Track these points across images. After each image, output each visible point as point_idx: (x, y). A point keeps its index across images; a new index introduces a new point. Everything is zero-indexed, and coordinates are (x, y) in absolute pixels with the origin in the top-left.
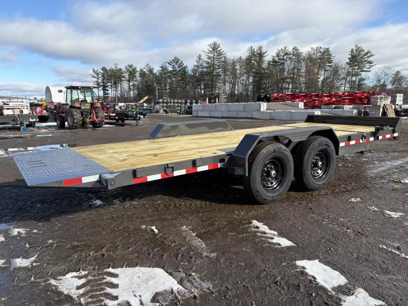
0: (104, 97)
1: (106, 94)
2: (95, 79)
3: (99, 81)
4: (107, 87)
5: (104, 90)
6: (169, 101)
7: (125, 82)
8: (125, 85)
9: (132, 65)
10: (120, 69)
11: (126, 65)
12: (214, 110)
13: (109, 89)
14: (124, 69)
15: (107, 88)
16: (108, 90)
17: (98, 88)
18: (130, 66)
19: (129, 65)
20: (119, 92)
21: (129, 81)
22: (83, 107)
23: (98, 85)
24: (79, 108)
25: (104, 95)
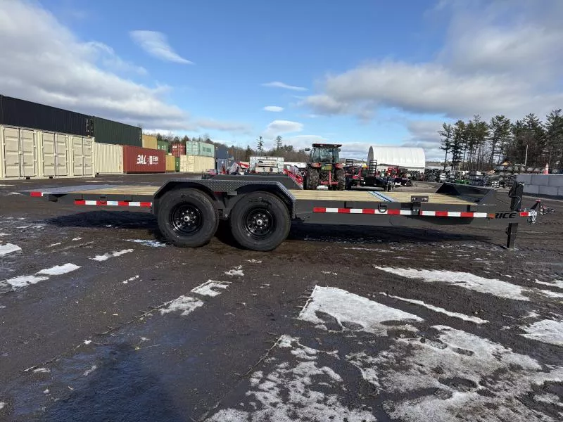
0: (453, 162)
1: (456, 159)
2: (445, 138)
3: (450, 140)
4: (460, 148)
5: (455, 152)
6: (517, 169)
7: (487, 142)
8: (487, 146)
9: (503, 117)
10: (483, 124)
11: (494, 116)
12: (547, 184)
13: (463, 151)
14: (489, 122)
15: (459, 150)
16: (460, 153)
17: (446, 149)
18: (500, 119)
19: (497, 117)
20: (476, 156)
21: (495, 140)
22: (323, 168)
23: (447, 145)
24: (319, 169)
25: (454, 158)
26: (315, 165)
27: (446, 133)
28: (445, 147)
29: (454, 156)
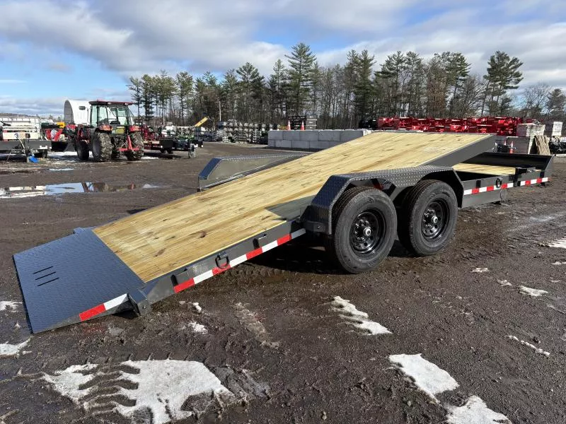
0: (146, 117)
1: (149, 113)
2: (134, 92)
3: (140, 95)
4: (151, 103)
5: (147, 106)
6: (236, 125)
7: (176, 97)
8: (176, 101)
9: (186, 74)
10: (170, 79)
12: (298, 138)
13: (153, 106)
14: (174, 78)
15: (151, 105)
16: (152, 108)
17: (138, 104)
19: (181, 74)
20: (168, 111)
21: (182, 95)
22: (113, 132)
23: (138, 99)
24: (109, 132)
25: (146, 113)
26: (106, 128)
27: (135, 87)
28: (137, 102)
29: (146, 110)
